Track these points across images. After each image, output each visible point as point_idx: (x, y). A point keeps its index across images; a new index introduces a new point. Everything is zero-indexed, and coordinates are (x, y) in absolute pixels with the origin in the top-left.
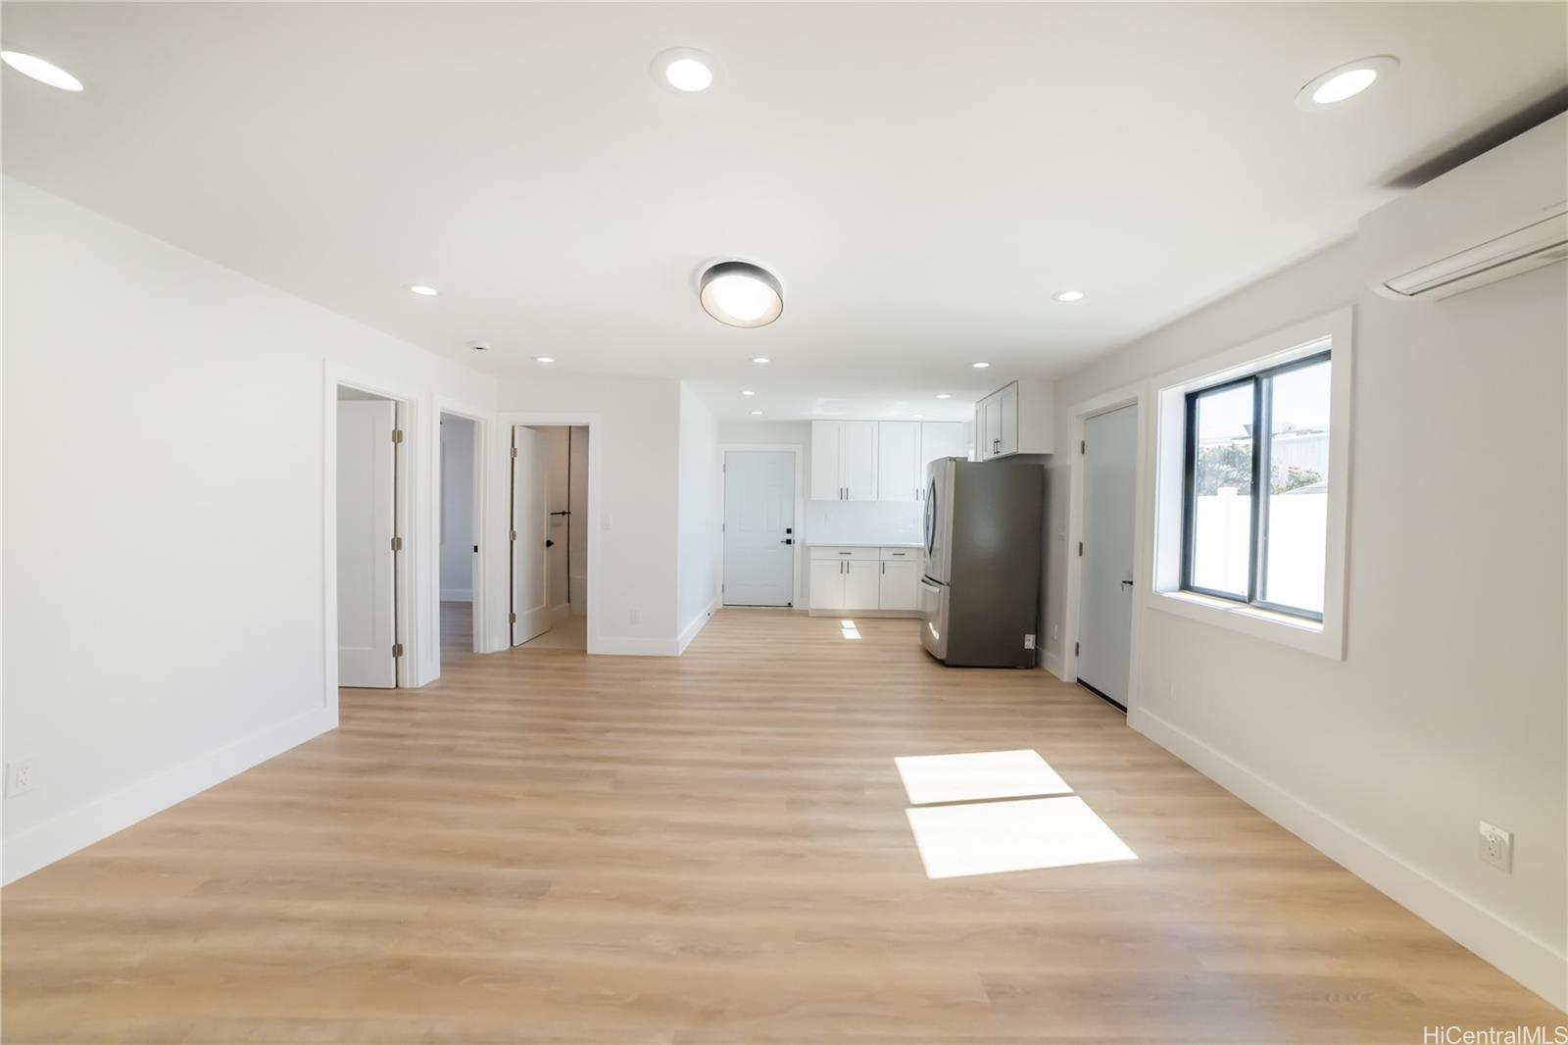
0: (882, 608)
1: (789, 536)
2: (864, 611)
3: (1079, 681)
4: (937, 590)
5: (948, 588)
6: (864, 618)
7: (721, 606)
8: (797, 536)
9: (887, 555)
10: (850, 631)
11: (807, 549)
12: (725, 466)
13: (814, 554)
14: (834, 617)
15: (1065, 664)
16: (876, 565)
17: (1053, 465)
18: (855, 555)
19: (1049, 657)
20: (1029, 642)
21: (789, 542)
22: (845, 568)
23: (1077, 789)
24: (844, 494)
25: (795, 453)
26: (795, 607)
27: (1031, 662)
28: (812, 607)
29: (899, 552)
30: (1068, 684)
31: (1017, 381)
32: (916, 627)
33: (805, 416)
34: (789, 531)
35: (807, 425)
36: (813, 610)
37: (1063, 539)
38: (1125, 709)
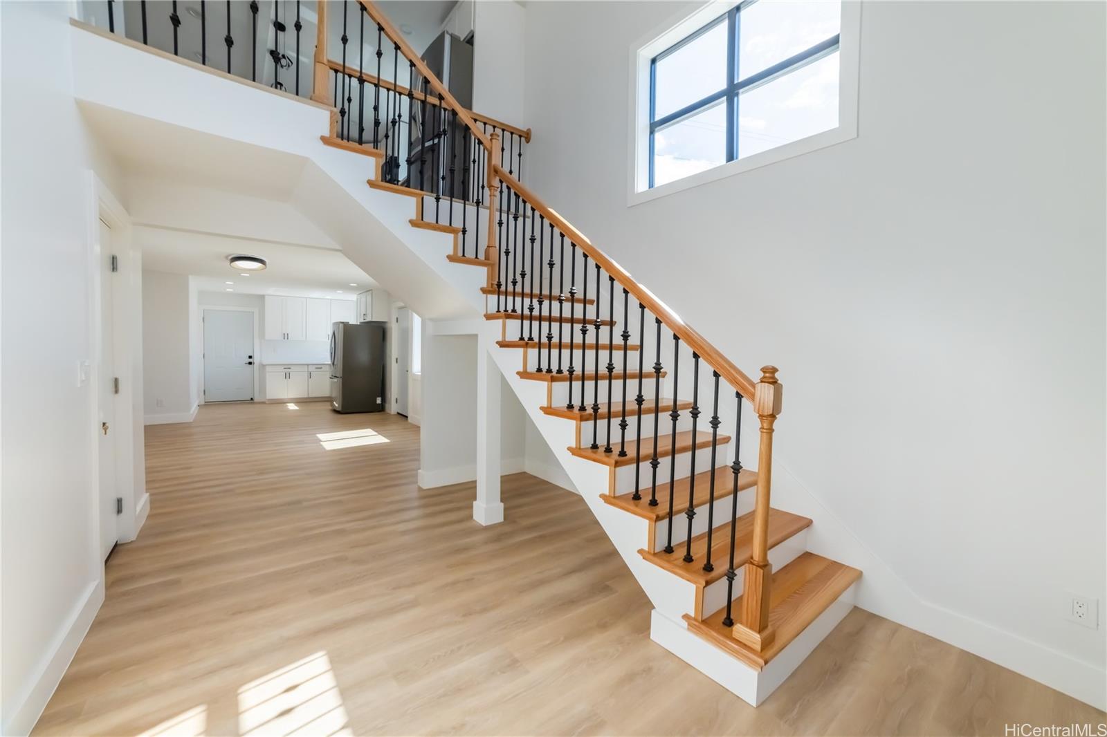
0: (310, 396)
1: (251, 360)
2: (300, 398)
3: (398, 413)
4: (336, 380)
5: (341, 380)
6: (298, 401)
7: (203, 403)
8: (256, 360)
9: (312, 369)
10: (292, 407)
11: (263, 366)
12: (203, 318)
13: (268, 369)
14: (281, 402)
15: (393, 408)
16: (306, 375)
17: (388, 326)
18: (293, 368)
19: (387, 406)
20: (379, 401)
21: (250, 363)
22: (288, 376)
23: (379, 434)
24: (286, 336)
25: (253, 312)
26: (256, 400)
27: (381, 409)
28: (268, 398)
29: (319, 367)
30: (394, 415)
31: (371, 290)
32: (329, 404)
33: (261, 293)
34: (250, 357)
35: (262, 297)
36: (269, 400)
37: (391, 357)
38: (407, 417)
